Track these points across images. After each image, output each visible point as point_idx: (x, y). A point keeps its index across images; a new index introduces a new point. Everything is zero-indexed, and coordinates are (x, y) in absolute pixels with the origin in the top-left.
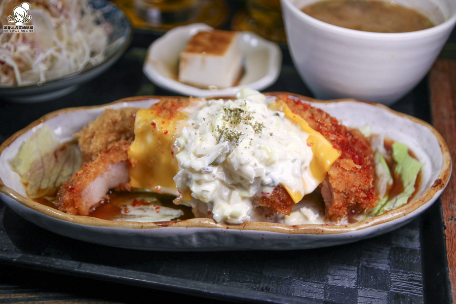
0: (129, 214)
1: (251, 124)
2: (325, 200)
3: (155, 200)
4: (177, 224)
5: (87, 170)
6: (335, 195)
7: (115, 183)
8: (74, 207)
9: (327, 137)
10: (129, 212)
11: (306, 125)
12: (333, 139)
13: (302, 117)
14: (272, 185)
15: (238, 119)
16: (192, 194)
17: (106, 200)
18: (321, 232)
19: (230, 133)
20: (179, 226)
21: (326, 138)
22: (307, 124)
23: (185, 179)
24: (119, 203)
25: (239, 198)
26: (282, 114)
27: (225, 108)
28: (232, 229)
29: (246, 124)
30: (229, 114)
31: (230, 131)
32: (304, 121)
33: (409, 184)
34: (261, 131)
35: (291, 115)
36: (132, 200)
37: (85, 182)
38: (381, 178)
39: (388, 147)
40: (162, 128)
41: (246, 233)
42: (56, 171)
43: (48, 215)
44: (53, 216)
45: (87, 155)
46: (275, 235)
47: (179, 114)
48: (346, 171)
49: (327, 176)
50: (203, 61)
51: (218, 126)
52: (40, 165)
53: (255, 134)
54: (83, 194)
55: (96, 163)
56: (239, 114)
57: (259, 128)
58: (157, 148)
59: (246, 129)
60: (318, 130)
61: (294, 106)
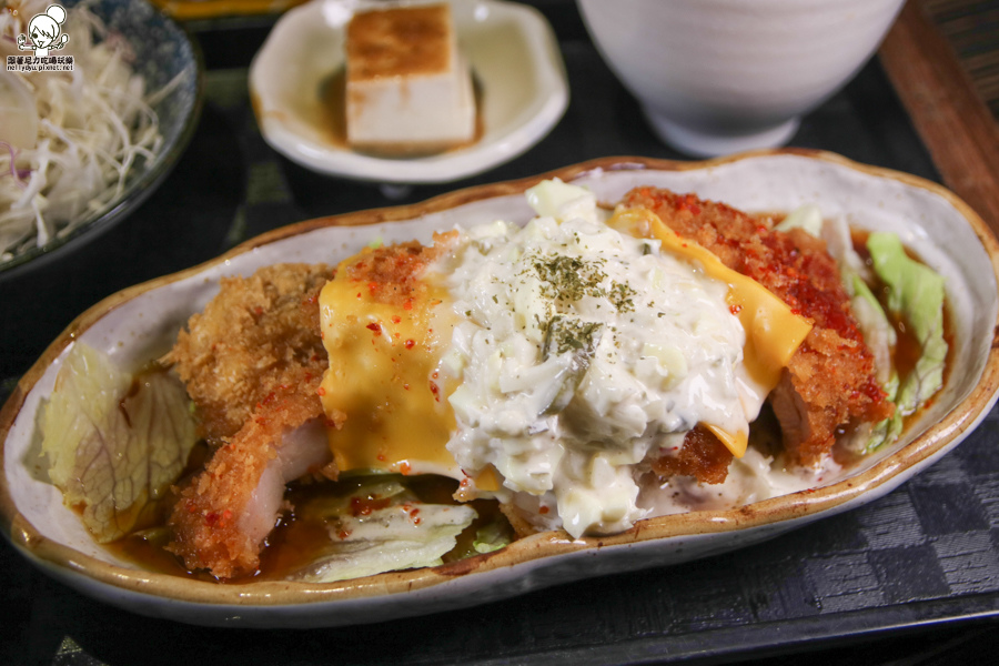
0: (351, 538)
1: (603, 291)
2: (783, 425)
3: (400, 489)
4: (489, 562)
5: (234, 460)
6: (812, 418)
7: (297, 469)
8: (227, 556)
9: (767, 282)
10: (350, 532)
11: (716, 262)
12: (780, 284)
13: (701, 243)
14: (682, 430)
15: (576, 289)
16: (506, 483)
17: (286, 516)
18: (801, 511)
19: (568, 327)
20: (494, 566)
21: (767, 287)
22: (718, 260)
23: (480, 450)
24: (318, 511)
25: (611, 470)
26: (655, 244)
27: (537, 262)
28: (610, 546)
29: (595, 296)
30: (549, 276)
31: (569, 323)
32: (710, 254)
33: (930, 335)
34: (632, 305)
35: (676, 241)
36: (347, 500)
37: (241, 493)
38: (872, 334)
39: (861, 248)
40: (397, 335)
41: (643, 548)
42: (138, 451)
43: (177, 598)
44: (190, 600)
45: (210, 406)
46: (706, 539)
47: (423, 288)
48: (825, 357)
49: (784, 374)
50: (405, 92)
51: (537, 316)
52: (97, 445)
53: (618, 315)
54: (242, 523)
55: (250, 440)
56: (575, 275)
57: (623, 297)
58: (392, 380)
59: (598, 306)
60: (743, 269)
61: (673, 215)
